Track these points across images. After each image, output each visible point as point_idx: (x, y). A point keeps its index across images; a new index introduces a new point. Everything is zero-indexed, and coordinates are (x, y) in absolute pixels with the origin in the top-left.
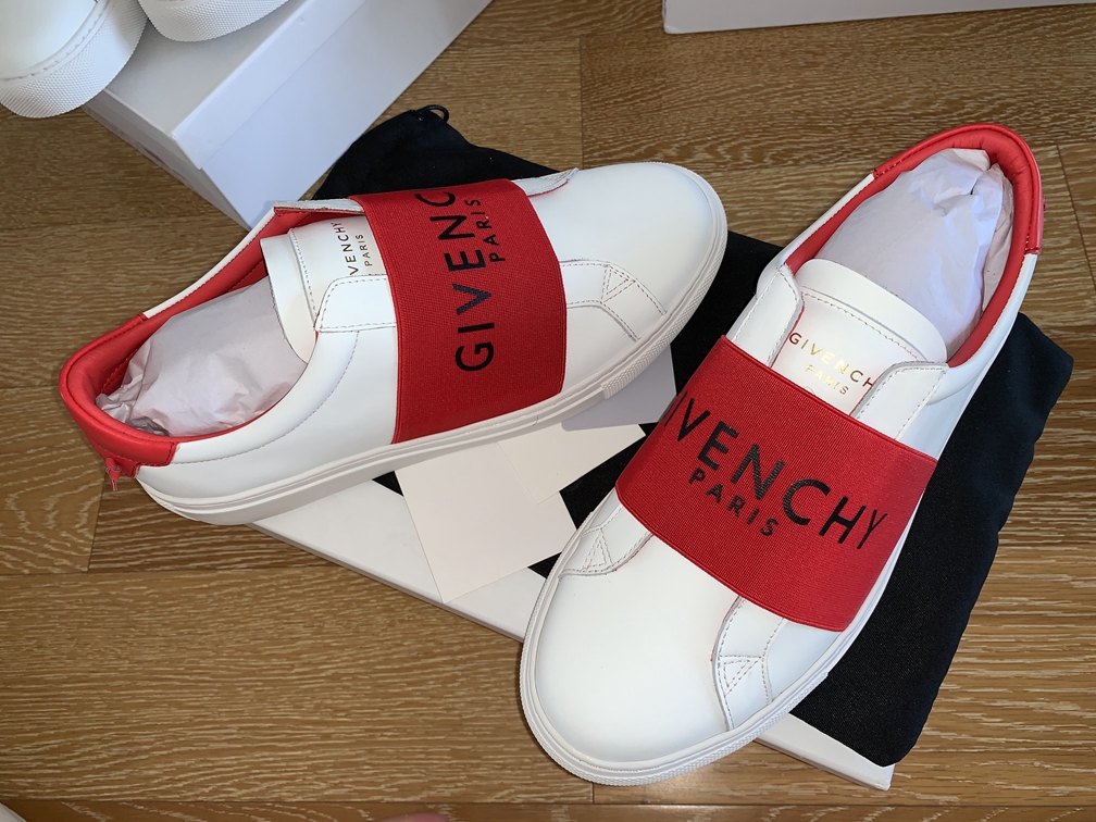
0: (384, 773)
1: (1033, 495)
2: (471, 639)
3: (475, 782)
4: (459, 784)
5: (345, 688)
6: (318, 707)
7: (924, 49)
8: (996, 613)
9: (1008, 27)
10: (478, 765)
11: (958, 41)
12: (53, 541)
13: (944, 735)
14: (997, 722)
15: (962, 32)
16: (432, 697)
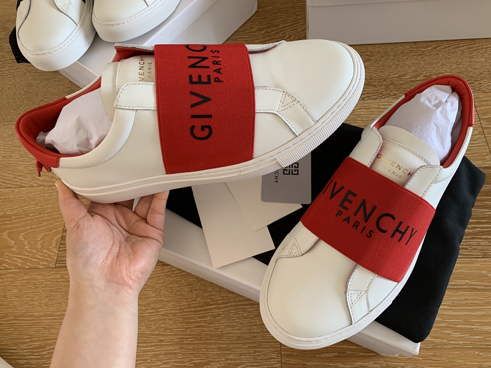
0: (188, 358)
1: (469, 237)
2: (227, 298)
3: (229, 361)
4: (221, 362)
5: (170, 319)
6: (158, 328)
7: (414, 55)
8: (455, 287)
9: (448, 47)
10: (230, 354)
11: (428, 52)
12: (40, 254)
13: (436, 340)
14: (458, 335)
15: (429, 48)
16: (210, 323)
